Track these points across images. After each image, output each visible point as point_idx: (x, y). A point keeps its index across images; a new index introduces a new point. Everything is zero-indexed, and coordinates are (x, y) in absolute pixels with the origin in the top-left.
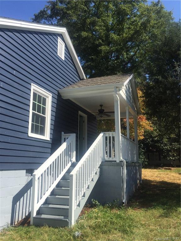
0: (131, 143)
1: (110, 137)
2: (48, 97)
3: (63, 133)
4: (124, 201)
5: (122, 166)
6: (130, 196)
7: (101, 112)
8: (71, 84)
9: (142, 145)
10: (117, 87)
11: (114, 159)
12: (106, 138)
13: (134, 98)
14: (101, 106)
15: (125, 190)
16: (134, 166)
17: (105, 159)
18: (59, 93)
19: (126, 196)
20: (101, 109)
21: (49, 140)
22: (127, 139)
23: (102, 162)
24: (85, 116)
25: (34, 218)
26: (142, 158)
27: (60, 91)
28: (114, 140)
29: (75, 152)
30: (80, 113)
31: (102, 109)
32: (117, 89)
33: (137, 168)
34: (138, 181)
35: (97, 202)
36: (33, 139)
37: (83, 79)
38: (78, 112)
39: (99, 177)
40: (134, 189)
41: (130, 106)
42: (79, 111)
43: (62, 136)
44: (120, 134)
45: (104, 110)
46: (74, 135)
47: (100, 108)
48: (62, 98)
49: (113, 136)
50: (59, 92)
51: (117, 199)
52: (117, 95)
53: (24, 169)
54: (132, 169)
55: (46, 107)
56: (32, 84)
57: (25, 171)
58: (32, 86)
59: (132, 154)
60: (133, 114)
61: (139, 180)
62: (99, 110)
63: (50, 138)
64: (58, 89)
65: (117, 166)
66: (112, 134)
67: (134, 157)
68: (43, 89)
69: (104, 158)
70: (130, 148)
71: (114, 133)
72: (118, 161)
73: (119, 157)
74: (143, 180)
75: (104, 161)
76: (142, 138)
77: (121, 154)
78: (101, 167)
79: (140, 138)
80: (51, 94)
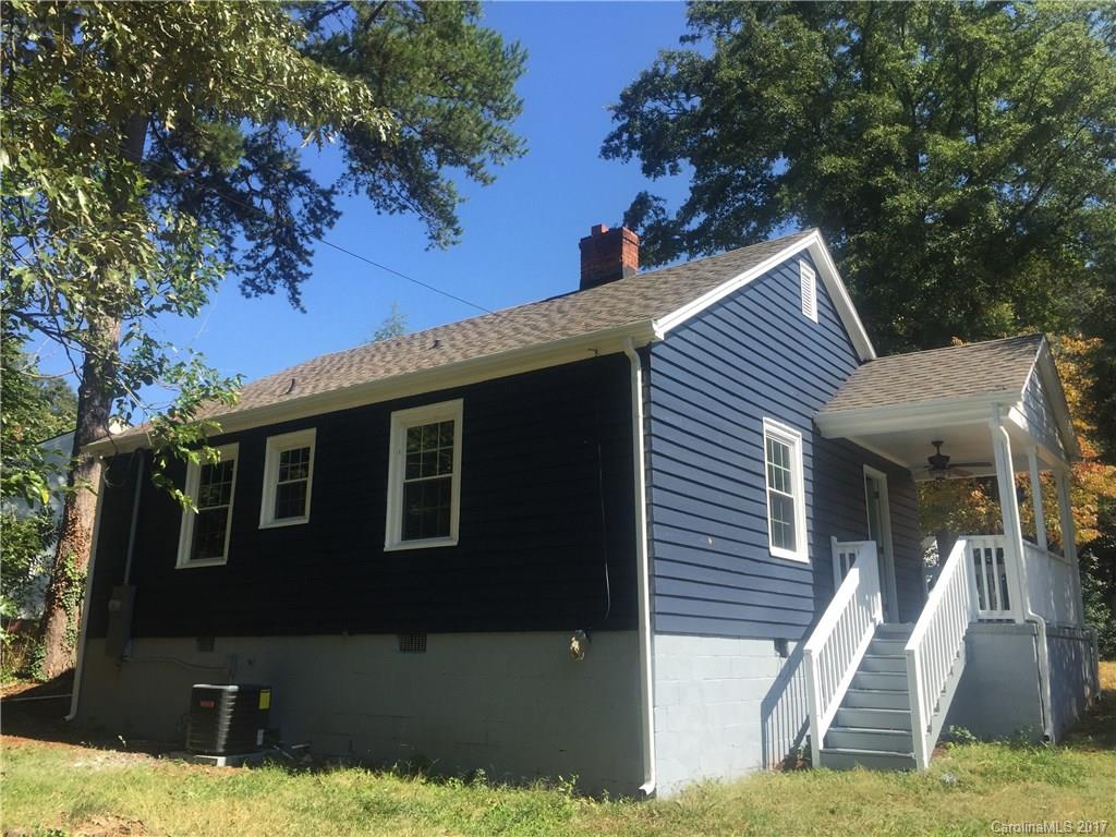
0: (1053, 564)
1: (988, 552)
2: (793, 443)
3: (834, 539)
4: (1047, 733)
5: (1035, 635)
6: (1064, 726)
7: (939, 463)
8: (837, 388)
9: (1095, 559)
10: (1000, 405)
11: (1007, 615)
12: (977, 551)
13: (1051, 412)
14: (937, 444)
15: (1048, 704)
16: (1070, 639)
17: (978, 615)
18: (814, 424)
19: (1052, 719)
20: (938, 454)
21: (807, 561)
22: (1041, 552)
23: (970, 624)
24: (881, 476)
25: (821, 752)
26: (1096, 620)
27: (817, 416)
28: (1000, 561)
29: (879, 594)
30: (868, 469)
31: (942, 453)
32: (1001, 409)
33: (1082, 645)
34: (1088, 691)
35: (967, 732)
36: (779, 562)
37: (866, 361)
38: (862, 468)
39: (965, 668)
40: (1075, 709)
41: (1040, 445)
42: (865, 466)
43: (834, 548)
44: (1021, 540)
45: (947, 458)
46: (872, 545)
47: (933, 453)
48: (823, 435)
49: (1000, 546)
50: (815, 421)
51: (1026, 729)
52: (1002, 428)
53: (770, 639)
54: (1063, 646)
55: (791, 471)
56: (764, 418)
57: (772, 643)
58: (765, 424)
59: (1060, 601)
60: (1050, 463)
61: (1089, 685)
62: (930, 459)
63: (810, 557)
64: (811, 413)
65: (1018, 634)
66: (995, 542)
67: (1067, 610)
68: (783, 425)
69: (973, 614)
70: (1050, 580)
71: (999, 538)
72: (1019, 621)
73: (1023, 609)
74: (1104, 692)
75: (976, 620)
76: (1090, 535)
77: (1028, 600)
78: (968, 639)
79: (1081, 537)
80: (800, 434)
